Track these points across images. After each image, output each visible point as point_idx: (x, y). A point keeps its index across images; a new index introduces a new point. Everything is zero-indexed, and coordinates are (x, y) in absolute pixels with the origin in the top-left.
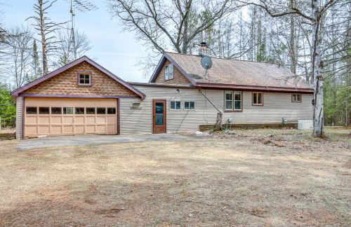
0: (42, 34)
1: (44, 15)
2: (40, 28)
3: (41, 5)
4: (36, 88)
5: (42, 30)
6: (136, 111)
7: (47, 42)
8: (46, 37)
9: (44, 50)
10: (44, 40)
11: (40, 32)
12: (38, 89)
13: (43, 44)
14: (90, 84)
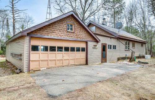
0: (13, 14)
1: (14, 6)
2: (12, 11)
3: (13, 1)
4: (40, 31)
5: (13, 12)
6: (95, 50)
7: (15, 18)
8: (15, 16)
9: (14, 21)
10: (14, 17)
11: (12, 13)
12: (41, 32)
13: (13, 19)
14: (73, 31)
